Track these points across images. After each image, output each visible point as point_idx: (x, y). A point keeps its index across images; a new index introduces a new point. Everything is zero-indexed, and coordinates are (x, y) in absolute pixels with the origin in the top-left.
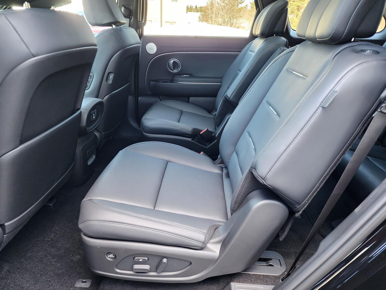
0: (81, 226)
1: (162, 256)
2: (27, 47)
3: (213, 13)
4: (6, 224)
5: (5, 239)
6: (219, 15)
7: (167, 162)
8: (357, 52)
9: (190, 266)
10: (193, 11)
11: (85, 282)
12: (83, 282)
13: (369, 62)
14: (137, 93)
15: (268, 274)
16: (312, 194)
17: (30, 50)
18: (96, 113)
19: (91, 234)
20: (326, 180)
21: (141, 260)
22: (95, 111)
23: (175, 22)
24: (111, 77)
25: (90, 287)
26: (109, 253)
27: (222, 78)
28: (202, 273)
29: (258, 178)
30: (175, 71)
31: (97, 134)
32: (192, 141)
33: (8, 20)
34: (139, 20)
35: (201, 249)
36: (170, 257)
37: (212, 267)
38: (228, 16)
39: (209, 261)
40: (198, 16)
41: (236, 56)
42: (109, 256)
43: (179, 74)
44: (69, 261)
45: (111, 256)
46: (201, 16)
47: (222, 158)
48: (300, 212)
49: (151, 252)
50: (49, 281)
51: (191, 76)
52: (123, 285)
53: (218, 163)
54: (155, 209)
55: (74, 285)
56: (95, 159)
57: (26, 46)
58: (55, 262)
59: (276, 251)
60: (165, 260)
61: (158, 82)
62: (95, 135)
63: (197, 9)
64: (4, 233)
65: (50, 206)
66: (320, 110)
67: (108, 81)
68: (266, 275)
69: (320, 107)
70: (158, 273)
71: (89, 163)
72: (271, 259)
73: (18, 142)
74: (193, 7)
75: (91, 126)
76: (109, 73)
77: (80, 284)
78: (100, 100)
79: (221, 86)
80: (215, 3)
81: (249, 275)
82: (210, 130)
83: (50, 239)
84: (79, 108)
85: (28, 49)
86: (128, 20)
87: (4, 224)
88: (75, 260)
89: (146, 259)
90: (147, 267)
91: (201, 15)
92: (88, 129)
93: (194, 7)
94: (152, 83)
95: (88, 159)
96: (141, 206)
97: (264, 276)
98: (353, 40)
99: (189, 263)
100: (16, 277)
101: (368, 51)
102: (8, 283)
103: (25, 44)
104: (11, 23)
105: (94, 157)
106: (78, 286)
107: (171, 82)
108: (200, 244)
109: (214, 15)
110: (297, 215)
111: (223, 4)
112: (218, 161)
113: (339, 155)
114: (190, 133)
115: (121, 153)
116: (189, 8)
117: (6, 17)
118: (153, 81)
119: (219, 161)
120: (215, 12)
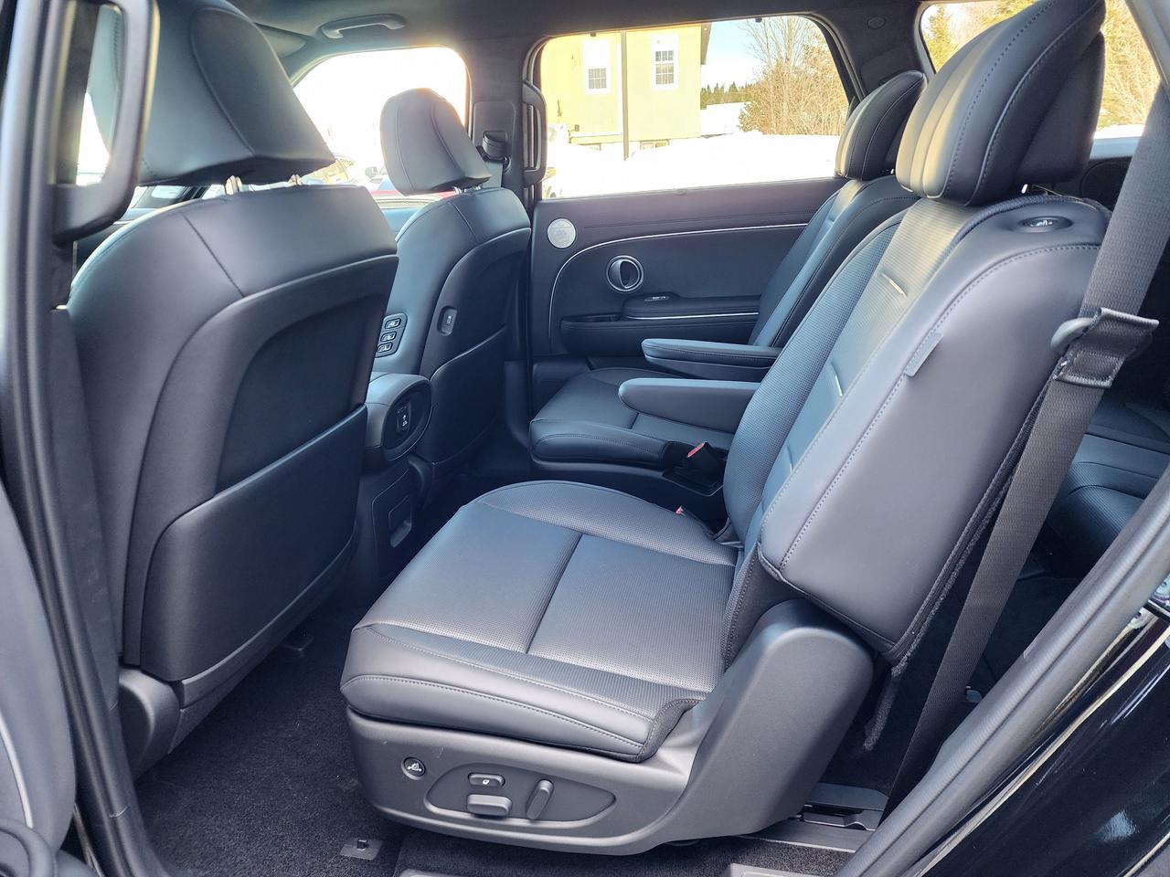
0: (345, 688)
1: (537, 773)
2: (229, 277)
3: (780, 100)
4: (185, 682)
5: (183, 720)
6: (803, 102)
7: (580, 535)
8: (1009, 226)
9: (614, 807)
10: (722, 99)
11: (365, 846)
12: (361, 845)
13: (1028, 254)
14: (529, 356)
15: (845, 850)
16: (926, 613)
17: (234, 284)
18: (410, 411)
19: (366, 708)
20: (957, 570)
21: (485, 783)
22: (409, 405)
23: (667, 140)
24: (451, 317)
25: (376, 859)
26: (409, 760)
27: (758, 297)
28: (646, 828)
29: (766, 564)
30: (628, 288)
31: (418, 467)
32: (663, 478)
33: (190, 224)
34: (526, 165)
35: (641, 760)
36: (559, 778)
37: (674, 814)
38: (829, 104)
39: (661, 797)
40: (738, 114)
41: (797, 233)
42: (409, 768)
43: (640, 295)
44: (331, 790)
45: (415, 767)
46: (746, 112)
47: (733, 527)
48: (903, 664)
49: (509, 760)
50: (282, 837)
51: (674, 297)
52: (452, 853)
53: (724, 537)
54: (530, 653)
55: (338, 851)
56: (411, 531)
57: (227, 274)
58: (299, 791)
59: (879, 790)
60: (545, 786)
61: (584, 321)
62: (413, 469)
63: (734, 95)
64: (181, 705)
65: (297, 652)
66: (903, 383)
67: (443, 330)
68: (838, 852)
69: (902, 377)
70: (533, 821)
71: (395, 543)
72: (860, 811)
73: (213, 486)
74: (722, 88)
75: (399, 447)
76: (445, 309)
77: (353, 851)
78: (420, 380)
79: (756, 320)
80: (786, 72)
81: (789, 847)
82: (713, 445)
83: (290, 736)
84: (361, 401)
85: (232, 281)
86: (500, 167)
87: (180, 681)
88: (345, 788)
89: (499, 779)
90: (503, 802)
91: (748, 108)
92: (389, 453)
93: (727, 89)
94: (566, 324)
95: (392, 532)
96: (493, 644)
97: (831, 852)
98: (1024, 190)
99: (608, 800)
100: (207, 822)
101: (1042, 221)
102: (187, 835)
103: (224, 270)
104: (196, 231)
105: (409, 525)
106: (349, 855)
107: (618, 319)
108: (635, 748)
109: (785, 107)
110: (896, 671)
111: (811, 71)
112: (725, 532)
113: (982, 502)
114: (657, 456)
115: (463, 512)
116: (712, 91)
117: (187, 219)
118: (568, 319)
119: (728, 532)
120: (786, 97)
